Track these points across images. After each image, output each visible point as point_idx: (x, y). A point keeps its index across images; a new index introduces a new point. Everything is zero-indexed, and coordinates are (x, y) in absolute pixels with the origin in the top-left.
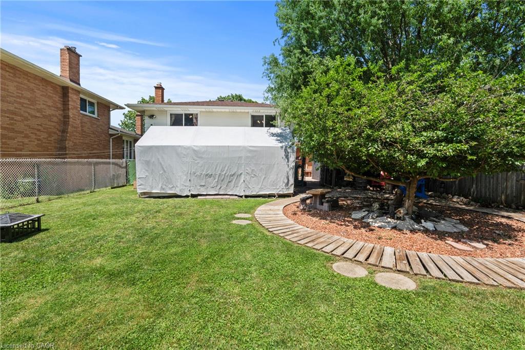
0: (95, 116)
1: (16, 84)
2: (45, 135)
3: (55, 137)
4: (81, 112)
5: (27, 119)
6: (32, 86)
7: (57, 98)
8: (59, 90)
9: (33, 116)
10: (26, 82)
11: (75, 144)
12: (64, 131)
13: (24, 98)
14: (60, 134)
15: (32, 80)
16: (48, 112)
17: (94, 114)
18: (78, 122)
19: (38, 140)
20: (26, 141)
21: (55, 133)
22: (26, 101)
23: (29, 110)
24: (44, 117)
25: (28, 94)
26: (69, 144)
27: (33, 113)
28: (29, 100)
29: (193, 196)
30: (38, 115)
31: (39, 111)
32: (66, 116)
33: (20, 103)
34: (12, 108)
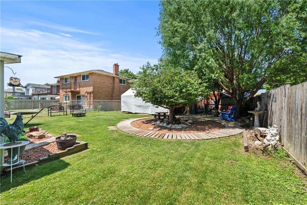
0: (126, 85)
1: (99, 79)
2: (108, 93)
3: (110, 93)
4: (120, 84)
5: (102, 88)
6: (104, 78)
7: (112, 81)
8: (112, 78)
9: (104, 87)
10: (102, 77)
11: (116, 95)
12: (113, 91)
13: (101, 82)
14: (112, 92)
15: (104, 77)
16: (108, 85)
17: (125, 84)
18: (118, 88)
19: (105, 94)
20: (102, 95)
21: (110, 92)
22: (102, 83)
23: (103, 86)
24: (107, 87)
25: (102, 81)
26: (114, 95)
27: (104, 86)
28: (103, 83)
29: (136, 113)
30: (105, 87)
31: (105, 85)
32: (114, 86)
33: (100, 84)
34: (98, 86)
